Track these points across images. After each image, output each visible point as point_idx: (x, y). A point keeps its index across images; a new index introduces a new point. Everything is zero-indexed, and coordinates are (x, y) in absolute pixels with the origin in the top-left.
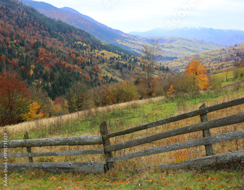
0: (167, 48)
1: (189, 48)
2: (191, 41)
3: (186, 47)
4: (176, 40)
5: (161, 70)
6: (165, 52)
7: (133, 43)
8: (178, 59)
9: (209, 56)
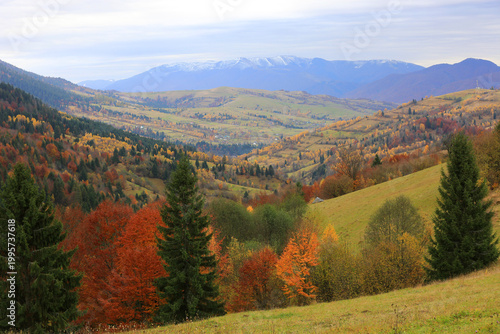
0: (214, 120)
1: (276, 117)
2: (274, 97)
3: (268, 115)
4: (232, 98)
5: (252, 174)
6: (212, 133)
7: (115, 114)
8: (266, 149)
9: (348, 134)
